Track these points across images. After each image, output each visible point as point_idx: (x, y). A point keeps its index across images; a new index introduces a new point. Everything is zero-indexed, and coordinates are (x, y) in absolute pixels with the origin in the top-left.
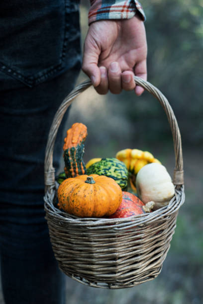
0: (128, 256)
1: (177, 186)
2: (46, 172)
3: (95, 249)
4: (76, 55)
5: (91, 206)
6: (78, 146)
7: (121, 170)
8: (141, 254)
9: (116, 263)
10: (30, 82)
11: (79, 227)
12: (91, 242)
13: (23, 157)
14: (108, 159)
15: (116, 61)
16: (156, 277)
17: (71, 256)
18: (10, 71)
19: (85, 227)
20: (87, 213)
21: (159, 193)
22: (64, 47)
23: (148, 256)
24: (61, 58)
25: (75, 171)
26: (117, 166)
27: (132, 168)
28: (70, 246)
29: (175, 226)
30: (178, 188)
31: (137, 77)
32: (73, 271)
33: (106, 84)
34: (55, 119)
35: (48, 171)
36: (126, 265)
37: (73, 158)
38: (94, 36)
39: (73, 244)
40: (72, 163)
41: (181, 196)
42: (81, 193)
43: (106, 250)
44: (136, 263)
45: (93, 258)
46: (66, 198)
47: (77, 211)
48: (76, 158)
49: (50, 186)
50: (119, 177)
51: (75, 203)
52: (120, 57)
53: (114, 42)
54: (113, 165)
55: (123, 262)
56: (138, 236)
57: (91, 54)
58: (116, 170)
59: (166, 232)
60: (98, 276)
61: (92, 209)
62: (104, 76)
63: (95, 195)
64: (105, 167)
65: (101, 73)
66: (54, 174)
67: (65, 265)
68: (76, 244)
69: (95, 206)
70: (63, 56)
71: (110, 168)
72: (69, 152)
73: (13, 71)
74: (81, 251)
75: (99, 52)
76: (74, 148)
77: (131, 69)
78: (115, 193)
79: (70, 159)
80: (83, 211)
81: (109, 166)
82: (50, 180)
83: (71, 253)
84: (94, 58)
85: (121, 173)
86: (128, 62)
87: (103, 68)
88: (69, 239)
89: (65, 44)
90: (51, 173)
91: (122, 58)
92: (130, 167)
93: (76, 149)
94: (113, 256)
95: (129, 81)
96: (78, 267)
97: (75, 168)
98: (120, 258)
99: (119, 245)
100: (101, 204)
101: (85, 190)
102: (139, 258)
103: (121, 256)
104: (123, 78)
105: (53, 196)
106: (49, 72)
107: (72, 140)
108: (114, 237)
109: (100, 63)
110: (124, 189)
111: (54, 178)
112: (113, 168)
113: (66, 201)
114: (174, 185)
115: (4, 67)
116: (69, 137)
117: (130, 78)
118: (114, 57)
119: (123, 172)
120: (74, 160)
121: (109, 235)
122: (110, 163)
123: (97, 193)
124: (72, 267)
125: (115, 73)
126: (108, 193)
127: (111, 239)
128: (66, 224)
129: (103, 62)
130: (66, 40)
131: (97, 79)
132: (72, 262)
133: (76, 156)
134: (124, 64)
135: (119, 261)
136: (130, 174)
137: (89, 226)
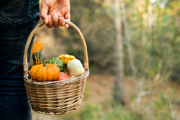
0: (63, 98)
1: (86, 69)
2: (24, 65)
3: (48, 95)
4: (37, 13)
5: (46, 76)
6: (39, 51)
7: (59, 62)
8: (69, 98)
9: (58, 102)
10: (14, 25)
11: (40, 86)
12: (46, 92)
13: (11, 62)
14: (53, 58)
15: (56, 12)
16: (77, 109)
17: (37, 101)
18: (5, 19)
19: (43, 85)
20: (44, 79)
21: (77, 72)
22: (31, 8)
23: (72, 99)
24: (30, 14)
25: (38, 63)
26: (58, 61)
27: (65, 63)
28: (36, 96)
29: (85, 86)
30: (86, 70)
31: (65, 20)
32: (38, 108)
33: (51, 23)
34: (28, 40)
35: (25, 64)
36: (62, 103)
37: (37, 57)
38: (45, 1)
39: (38, 94)
40: (36, 59)
41: (87, 73)
42: (41, 70)
43: (53, 96)
44: (67, 102)
45: (47, 100)
46: (34, 73)
47: (39, 78)
48: (38, 57)
49: (26, 71)
50: (59, 66)
51: (38, 75)
52: (57, 11)
53: (55, 4)
54: (56, 61)
55: (61, 101)
56: (67, 89)
57: (44, 9)
58: (57, 63)
59: (80, 88)
60: (50, 109)
61: (46, 77)
62: (50, 20)
63: (47, 71)
64: (52, 62)
65: (49, 18)
66: (28, 66)
67: (34, 106)
68: (39, 94)
69: (48, 76)
70: (31, 12)
71: (54, 62)
72: (35, 54)
73: (6, 19)
74: (41, 97)
75: (48, 8)
76: (37, 52)
77: (63, 16)
78: (57, 70)
79: (36, 57)
80: (42, 78)
81: (54, 61)
82: (26, 69)
83: (37, 99)
84: (46, 11)
85: (59, 64)
86: (61, 13)
87: (50, 16)
88: (36, 92)
89: (32, 7)
90: (27, 65)
91: (59, 11)
92: (64, 63)
93: (38, 53)
94: (56, 98)
95: (62, 22)
96: (40, 106)
97: (38, 61)
98: (59, 99)
99: (59, 93)
100: (50, 75)
101: (43, 69)
102: (69, 99)
103: (60, 98)
104: (59, 20)
105: (28, 76)
106: (24, 20)
107: (36, 48)
108: (56, 89)
109: (49, 13)
110: (61, 71)
111: (28, 68)
112: (56, 62)
113: (34, 74)
114: (84, 69)
115: (2, 17)
116: (35, 47)
117: (62, 20)
118: (55, 11)
119: (60, 63)
120: (37, 58)
121: (54, 89)
122: (55, 60)
123: (48, 70)
124: (38, 106)
125: (55, 18)
126: (53, 70)
127: (55, 90)
128: (34, 85)
129: (50, 13)
130: (32, 5)
131: (47, 21)
132: (38, 104)
133: (38, 56)
134: (60, 14)
135: (59, 101)
136: (64, 66)
137: (45, 85)
